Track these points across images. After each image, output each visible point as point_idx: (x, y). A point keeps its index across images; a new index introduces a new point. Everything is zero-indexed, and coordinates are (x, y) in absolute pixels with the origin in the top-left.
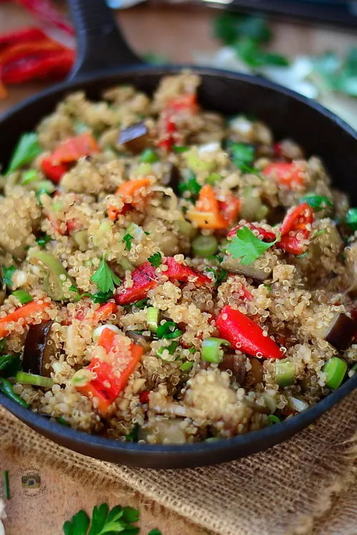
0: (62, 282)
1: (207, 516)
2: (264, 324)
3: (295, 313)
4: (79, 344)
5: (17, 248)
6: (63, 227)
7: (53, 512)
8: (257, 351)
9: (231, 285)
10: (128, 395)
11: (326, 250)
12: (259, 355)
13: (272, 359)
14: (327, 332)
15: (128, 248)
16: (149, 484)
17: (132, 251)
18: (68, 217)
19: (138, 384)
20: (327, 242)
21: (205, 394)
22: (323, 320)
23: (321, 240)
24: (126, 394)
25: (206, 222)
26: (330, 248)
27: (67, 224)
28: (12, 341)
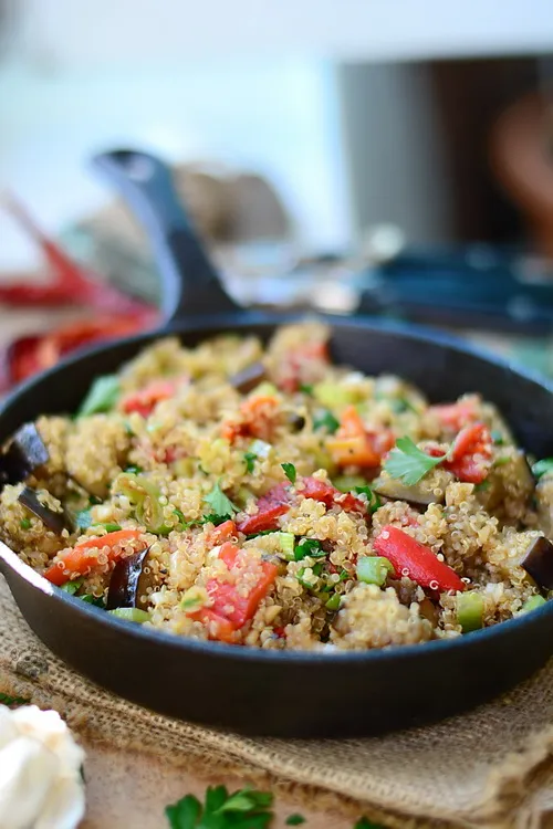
0: (162, 506)
1: (371, 782)
2: (440, 552)
3: (479, 543)
4: (188, 571)
5: (96, 483)
6: (160, 453)
7: (149, 798)
8: (429, 580)
9: (389, 513)
10: (258, 624)
11: (511, 488)
12: (434, 586)
13: (450, 591)
14: (522, 560)
15: (250, 468)
16: (285, 756)
17: (256, 473)
18: (169, 441)
19: (271, 611)
20: (512, 477)
21: (365, 611)
22: (516, 548)
23: (505, 473)
24: (255, 623)
25: (351, 451)
26: (517, 487)
27: (166, 451)
28: (92, 581)
